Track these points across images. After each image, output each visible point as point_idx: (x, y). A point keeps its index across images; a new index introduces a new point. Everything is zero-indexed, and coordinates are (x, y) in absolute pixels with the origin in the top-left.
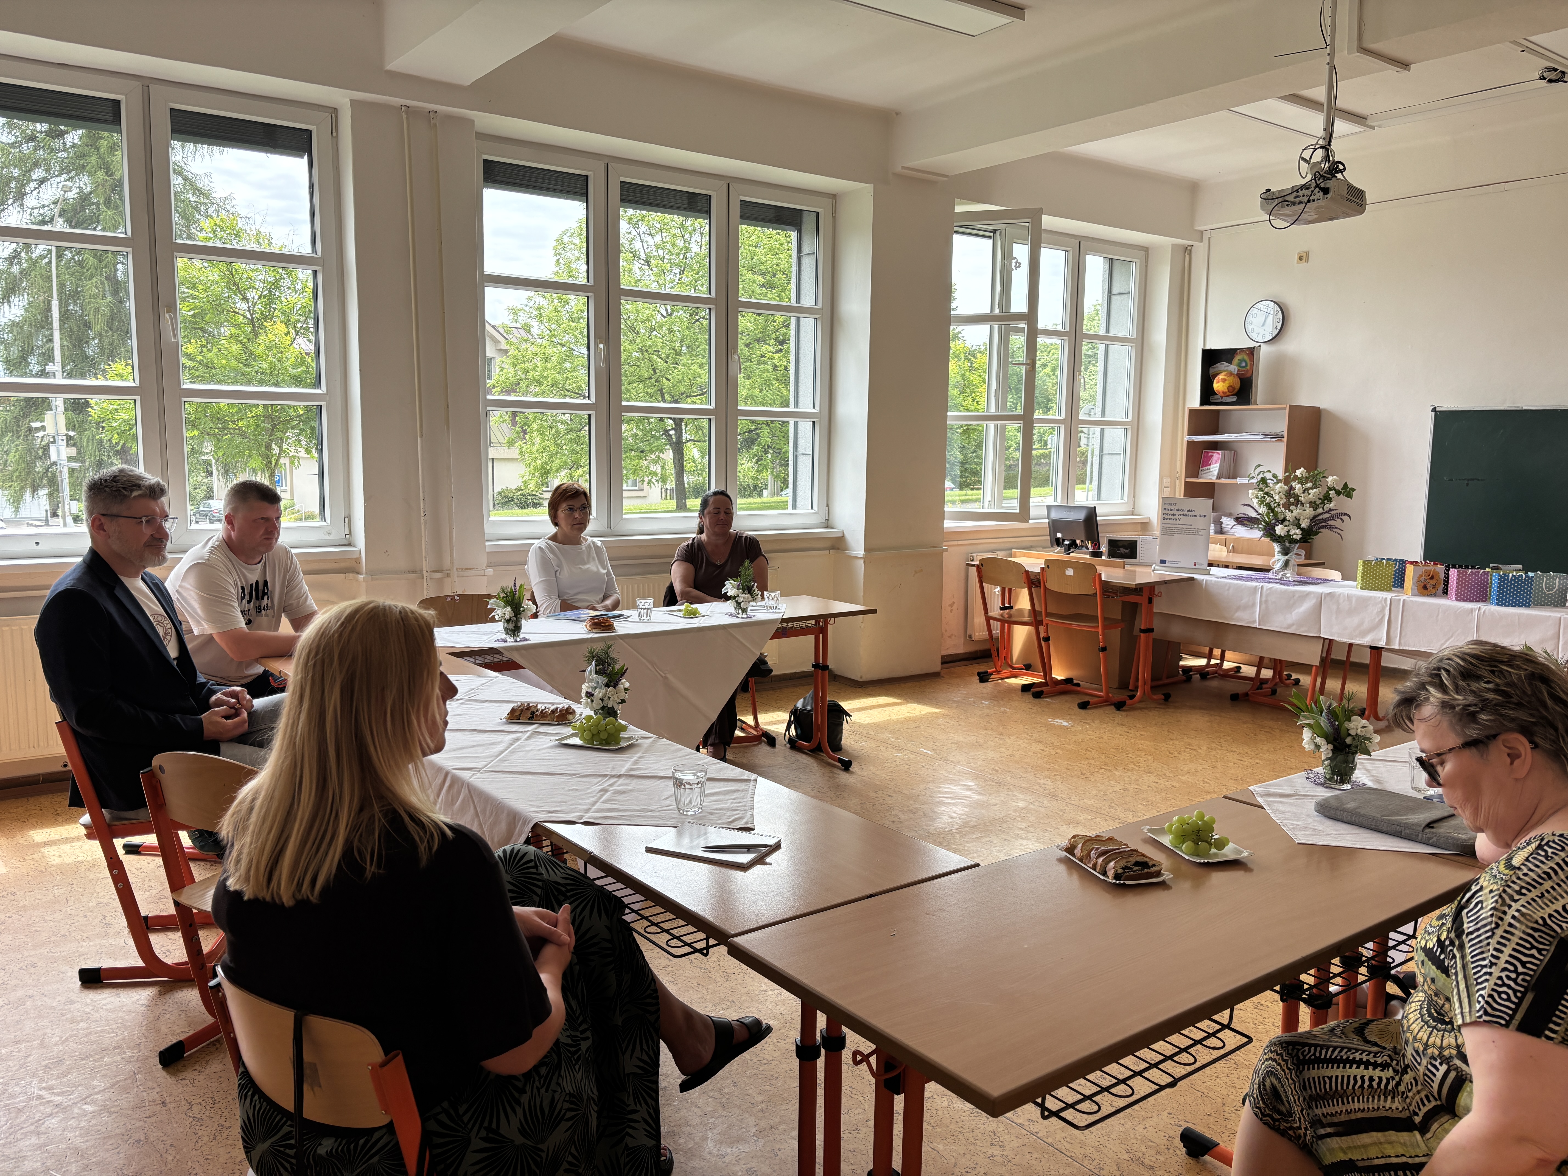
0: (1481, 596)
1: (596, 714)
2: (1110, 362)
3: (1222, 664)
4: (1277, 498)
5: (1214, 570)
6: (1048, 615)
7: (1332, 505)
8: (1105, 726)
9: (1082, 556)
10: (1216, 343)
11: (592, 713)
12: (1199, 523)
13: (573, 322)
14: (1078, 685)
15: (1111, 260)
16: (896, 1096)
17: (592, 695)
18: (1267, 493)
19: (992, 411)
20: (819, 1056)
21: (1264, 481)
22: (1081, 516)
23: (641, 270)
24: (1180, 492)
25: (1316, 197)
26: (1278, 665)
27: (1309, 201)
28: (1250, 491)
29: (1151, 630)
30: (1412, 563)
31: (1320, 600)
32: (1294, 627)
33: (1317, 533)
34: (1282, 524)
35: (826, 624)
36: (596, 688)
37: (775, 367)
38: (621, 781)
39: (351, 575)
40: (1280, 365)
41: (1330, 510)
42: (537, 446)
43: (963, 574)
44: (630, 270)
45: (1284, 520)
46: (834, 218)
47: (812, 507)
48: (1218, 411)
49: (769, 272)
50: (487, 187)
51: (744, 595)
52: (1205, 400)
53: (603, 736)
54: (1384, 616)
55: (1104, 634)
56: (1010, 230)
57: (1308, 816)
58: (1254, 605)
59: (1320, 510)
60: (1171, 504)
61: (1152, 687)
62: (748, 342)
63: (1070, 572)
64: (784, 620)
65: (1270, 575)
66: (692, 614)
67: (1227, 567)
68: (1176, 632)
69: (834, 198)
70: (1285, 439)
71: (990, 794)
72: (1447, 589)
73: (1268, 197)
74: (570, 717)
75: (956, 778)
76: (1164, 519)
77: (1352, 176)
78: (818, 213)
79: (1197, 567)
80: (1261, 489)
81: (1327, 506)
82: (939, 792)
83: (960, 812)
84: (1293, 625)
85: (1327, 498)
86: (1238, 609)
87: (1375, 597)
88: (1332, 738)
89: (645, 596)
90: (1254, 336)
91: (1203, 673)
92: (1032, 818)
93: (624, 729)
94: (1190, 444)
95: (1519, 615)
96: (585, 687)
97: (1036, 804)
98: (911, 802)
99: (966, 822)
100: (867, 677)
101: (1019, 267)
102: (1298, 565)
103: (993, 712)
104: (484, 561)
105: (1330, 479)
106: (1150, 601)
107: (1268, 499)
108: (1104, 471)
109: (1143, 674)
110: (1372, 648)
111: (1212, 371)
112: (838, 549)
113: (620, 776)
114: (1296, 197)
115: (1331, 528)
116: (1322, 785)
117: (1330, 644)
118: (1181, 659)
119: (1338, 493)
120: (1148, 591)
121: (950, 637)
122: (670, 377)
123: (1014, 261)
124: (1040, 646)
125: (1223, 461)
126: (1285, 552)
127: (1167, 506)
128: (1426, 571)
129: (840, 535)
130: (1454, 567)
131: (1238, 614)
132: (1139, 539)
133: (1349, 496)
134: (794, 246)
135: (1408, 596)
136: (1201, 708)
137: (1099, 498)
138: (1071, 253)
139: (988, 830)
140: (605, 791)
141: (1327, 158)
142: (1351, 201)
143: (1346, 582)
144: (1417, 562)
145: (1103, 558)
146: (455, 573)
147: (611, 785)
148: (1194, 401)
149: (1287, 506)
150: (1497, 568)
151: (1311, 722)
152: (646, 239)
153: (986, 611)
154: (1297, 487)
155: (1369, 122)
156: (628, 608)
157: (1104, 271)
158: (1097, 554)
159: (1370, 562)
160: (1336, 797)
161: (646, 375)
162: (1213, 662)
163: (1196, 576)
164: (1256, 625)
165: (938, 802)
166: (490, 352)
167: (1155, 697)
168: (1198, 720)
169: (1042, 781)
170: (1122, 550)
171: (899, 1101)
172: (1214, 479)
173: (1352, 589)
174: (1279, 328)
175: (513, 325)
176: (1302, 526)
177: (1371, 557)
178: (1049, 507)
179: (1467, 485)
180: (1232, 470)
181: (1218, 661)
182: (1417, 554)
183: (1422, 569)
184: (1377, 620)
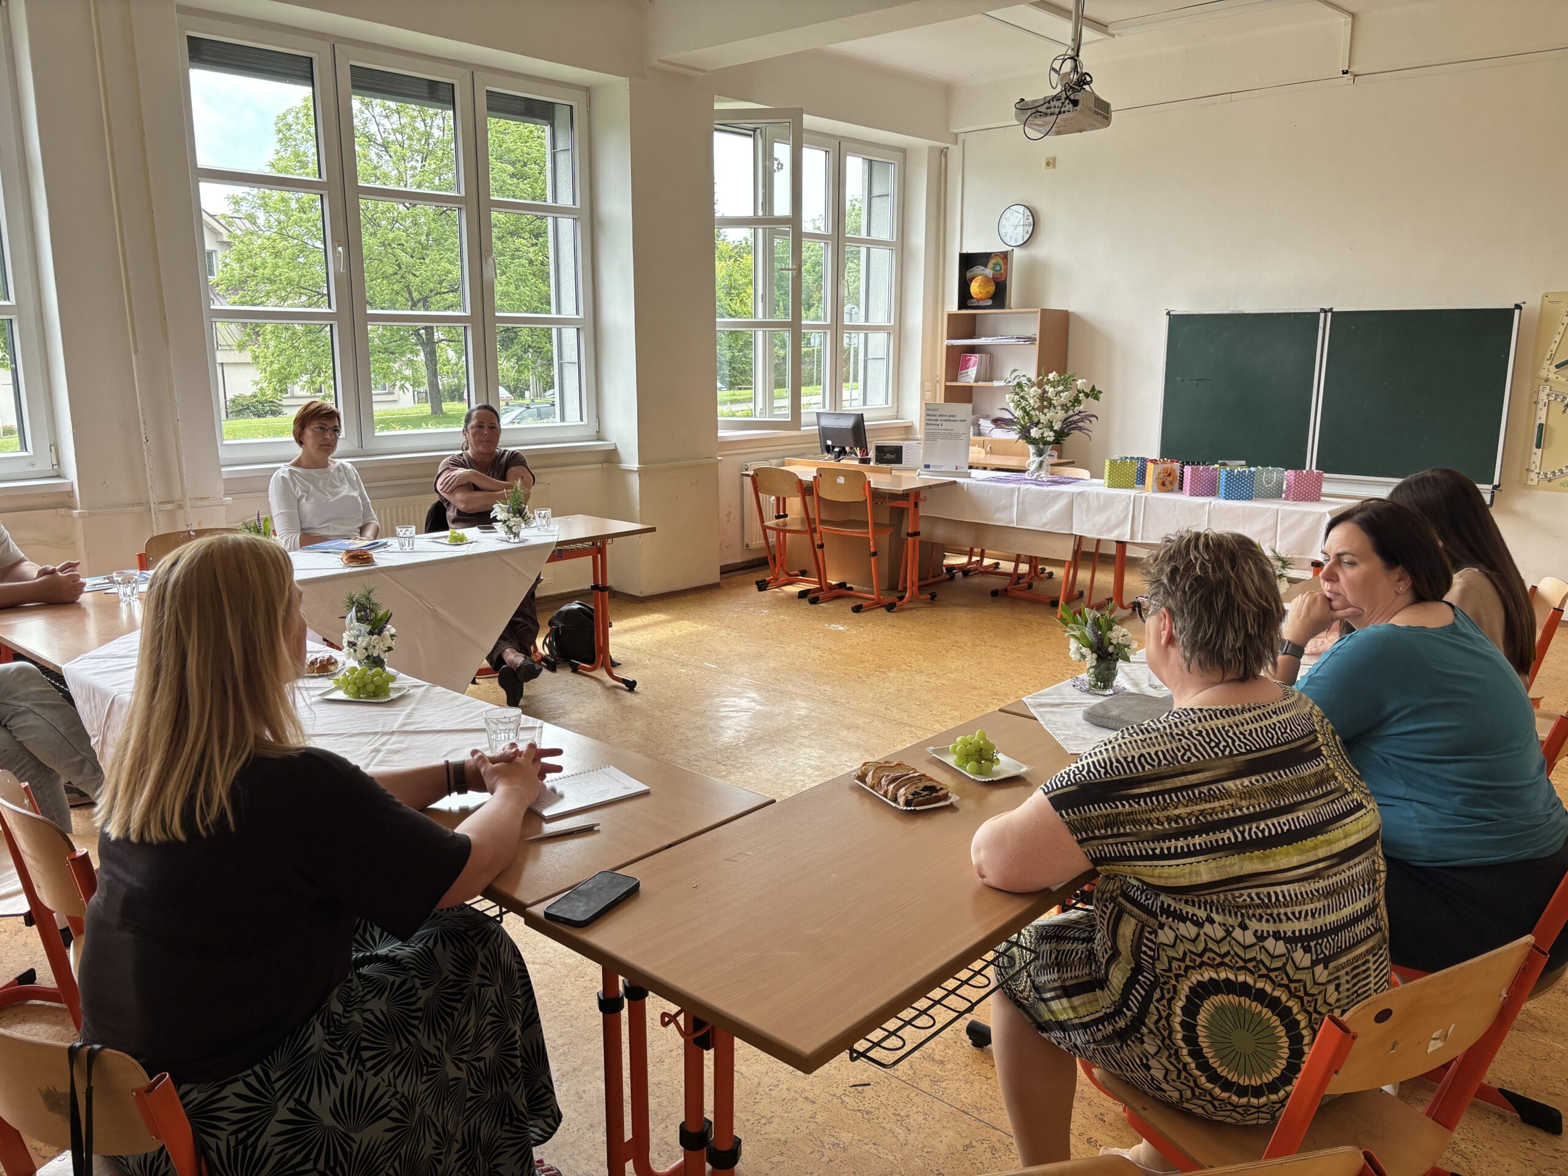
0: (1210, 490)
1: (360, 662)
2: (872, 266)
3: (982, 560)
4: (1031, 401)
5: (974, 472)
6: (822, 522)
7: (1081, 408)
8: (878, 628)
9: (851, 463)
10: (971, 248)
11: (356, 664)
12: (960, 428)
13: (305, 213)
14: (851, 589)
15: (870, 161)
16: (705, 1051)
17: (355, 645)
18: (1022, 397)
19: (760, 317)
20: (622, 1007)
21: (1019, 385)
22: (849, 423)
23: (379, 156)
24: (940, 398)
25: (1066, 109)
26: (1032, 561)
27: (1060, 113)
28: (1007, 396)
29: (917, 534)
30: (1152, 461)
31: (1073, 498)
32: (1048, 526)
33: (1068, 435)
34: (1036, 426)
35: (604, 544)
36: (358, 636)
37: (531, 262)
38: (394, 738)
39: (63, 511)
40: (1033, 269)
41: (1080, 412)
42: (272, 349)
43: (738, 483)
44: (365, 157)
45: (1039, 422)
46: (589, 112)
47: (581, 420)
48: (975, 315)
49: (519, 161)
50: (194, 67)
51: (515, 519)
52: (963, 304)
53: (371, 688)
54: (1128, 513)
55: (875, 540)
56: (770, 129)
57: (1078, 725)
58: (1011, 506)
59: (1071, 413)
60: (933, 410)
61: (919, 587)
62: (500, 235)
63: (841, 480)
64: (559, 543)
65: (1026, 475)
66: (459, 541)
67: (985, 468)
68: (941, 533)
69: (588, 91)
70: (1037, 343)
71: (774, 705)
72: (1182, 485)
73: (1023, 107)
74: (332, 668)
75: (739, 690)
76: (927, 424)
77: (1099, 88)
78: (571, 107)
79: (959, 470)
80: (1017, 394)
81: (1077, 409)
82: (725, 706)
83: (746, 725)
84: (1047, 523)
85: (1077, 401)
86: (997, 510)
87: (1121, 495)
88: (1096, 648)
89: (406, 523)
90: (1007, 239)
91: (965, 571)
92: (814, 726)
93: (393, 678)
94: (950, 348)
95: (1244, 508)
96: (346, 637)
97: (817, 710)
98: (698, 719)
99: (752, 735)
100: (648, 592)
101: (781, 168)
102: (1052, 465)
103: (772, 621)
104: (221, 488)
105: (1079, 382)
106: (916, 505)
107: (1024, 403)
108: (869, 375)
109: (912, 575)
110: (1117, 542)
111: (969, 274)
112: (611, 462)
113: (392, 733)
114: (1048, 108)
115: (1080, 429)
116: (1088, 691)
117: (1080, 539)
118: (944, 557)
119: (1087, 395)
120: (914, 496)
121: (727, 547)
122: (417, 273)
123: (776, 163)
124: (815, 554)
125: (980, 364)
126: (1040, 453)
127: (930, 412)
128: (1164, 469)
129: (613, 448)
130: (1188, 464)
131: (997, 515)
132: (904, 444)
133: (1097, 398)
134: (547, 142)
135: (1149, 493)
136: (965, 605)
137: (865, 403)
138: (831, 153)
139: (773, 741)
140: (377, 751)
141: (1075, 69)
142: (1098, 114)
143: (1095, 481)
144: (1156, 460)
145: (872, 464)
146: (188, 503)
147: (383, 744)
148: (953, 306)
149: (1041, 409)
150: (1224, 465)
151: (1077, 633)
152: (382, 122)
153: (762, 521)
154: (1051, 390)
155: (1111, 30)
156: (387, 536)
157: (864, 172)
158: (865, 461)
159: (1115, 461)
160: (1101, 705)
161: (390, 271)
162: (974, 559)
163: (958, 480)
164: (1014, 525)
165: (724, 717)
166: (210, 245)
167: (922, 597)
168: (962, 616)
169: (822, 688)
170: (888, 456)
171: (709, 1056)
172: (972, 383)
173: (1099, 487)
174: (1030, 232)
175: (235, 215)
176: (1055, 428)
177: (1116, 457)
178: (818, 414)
179: (1197, 385)
180: (988, 374)
181: (978, 558)
182: (1154, 452)
183: (1161, 467)
184: (1122, 516)
